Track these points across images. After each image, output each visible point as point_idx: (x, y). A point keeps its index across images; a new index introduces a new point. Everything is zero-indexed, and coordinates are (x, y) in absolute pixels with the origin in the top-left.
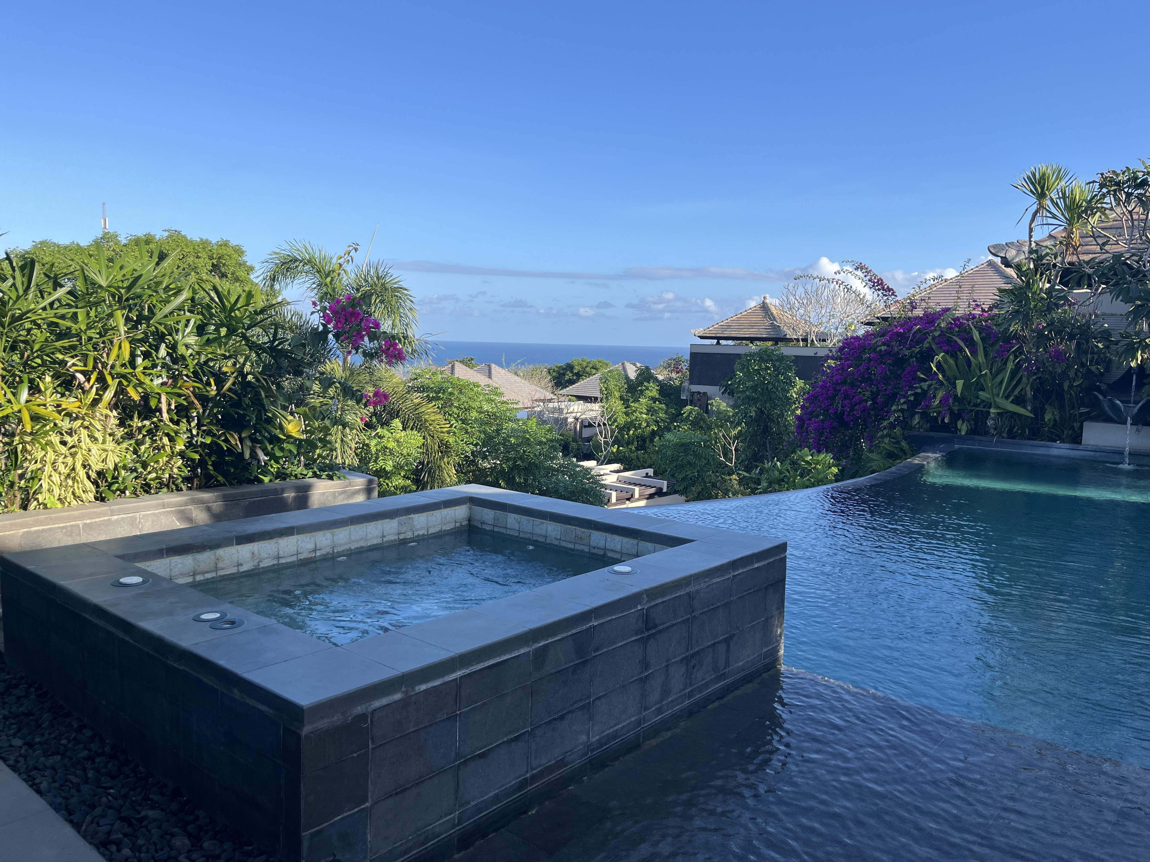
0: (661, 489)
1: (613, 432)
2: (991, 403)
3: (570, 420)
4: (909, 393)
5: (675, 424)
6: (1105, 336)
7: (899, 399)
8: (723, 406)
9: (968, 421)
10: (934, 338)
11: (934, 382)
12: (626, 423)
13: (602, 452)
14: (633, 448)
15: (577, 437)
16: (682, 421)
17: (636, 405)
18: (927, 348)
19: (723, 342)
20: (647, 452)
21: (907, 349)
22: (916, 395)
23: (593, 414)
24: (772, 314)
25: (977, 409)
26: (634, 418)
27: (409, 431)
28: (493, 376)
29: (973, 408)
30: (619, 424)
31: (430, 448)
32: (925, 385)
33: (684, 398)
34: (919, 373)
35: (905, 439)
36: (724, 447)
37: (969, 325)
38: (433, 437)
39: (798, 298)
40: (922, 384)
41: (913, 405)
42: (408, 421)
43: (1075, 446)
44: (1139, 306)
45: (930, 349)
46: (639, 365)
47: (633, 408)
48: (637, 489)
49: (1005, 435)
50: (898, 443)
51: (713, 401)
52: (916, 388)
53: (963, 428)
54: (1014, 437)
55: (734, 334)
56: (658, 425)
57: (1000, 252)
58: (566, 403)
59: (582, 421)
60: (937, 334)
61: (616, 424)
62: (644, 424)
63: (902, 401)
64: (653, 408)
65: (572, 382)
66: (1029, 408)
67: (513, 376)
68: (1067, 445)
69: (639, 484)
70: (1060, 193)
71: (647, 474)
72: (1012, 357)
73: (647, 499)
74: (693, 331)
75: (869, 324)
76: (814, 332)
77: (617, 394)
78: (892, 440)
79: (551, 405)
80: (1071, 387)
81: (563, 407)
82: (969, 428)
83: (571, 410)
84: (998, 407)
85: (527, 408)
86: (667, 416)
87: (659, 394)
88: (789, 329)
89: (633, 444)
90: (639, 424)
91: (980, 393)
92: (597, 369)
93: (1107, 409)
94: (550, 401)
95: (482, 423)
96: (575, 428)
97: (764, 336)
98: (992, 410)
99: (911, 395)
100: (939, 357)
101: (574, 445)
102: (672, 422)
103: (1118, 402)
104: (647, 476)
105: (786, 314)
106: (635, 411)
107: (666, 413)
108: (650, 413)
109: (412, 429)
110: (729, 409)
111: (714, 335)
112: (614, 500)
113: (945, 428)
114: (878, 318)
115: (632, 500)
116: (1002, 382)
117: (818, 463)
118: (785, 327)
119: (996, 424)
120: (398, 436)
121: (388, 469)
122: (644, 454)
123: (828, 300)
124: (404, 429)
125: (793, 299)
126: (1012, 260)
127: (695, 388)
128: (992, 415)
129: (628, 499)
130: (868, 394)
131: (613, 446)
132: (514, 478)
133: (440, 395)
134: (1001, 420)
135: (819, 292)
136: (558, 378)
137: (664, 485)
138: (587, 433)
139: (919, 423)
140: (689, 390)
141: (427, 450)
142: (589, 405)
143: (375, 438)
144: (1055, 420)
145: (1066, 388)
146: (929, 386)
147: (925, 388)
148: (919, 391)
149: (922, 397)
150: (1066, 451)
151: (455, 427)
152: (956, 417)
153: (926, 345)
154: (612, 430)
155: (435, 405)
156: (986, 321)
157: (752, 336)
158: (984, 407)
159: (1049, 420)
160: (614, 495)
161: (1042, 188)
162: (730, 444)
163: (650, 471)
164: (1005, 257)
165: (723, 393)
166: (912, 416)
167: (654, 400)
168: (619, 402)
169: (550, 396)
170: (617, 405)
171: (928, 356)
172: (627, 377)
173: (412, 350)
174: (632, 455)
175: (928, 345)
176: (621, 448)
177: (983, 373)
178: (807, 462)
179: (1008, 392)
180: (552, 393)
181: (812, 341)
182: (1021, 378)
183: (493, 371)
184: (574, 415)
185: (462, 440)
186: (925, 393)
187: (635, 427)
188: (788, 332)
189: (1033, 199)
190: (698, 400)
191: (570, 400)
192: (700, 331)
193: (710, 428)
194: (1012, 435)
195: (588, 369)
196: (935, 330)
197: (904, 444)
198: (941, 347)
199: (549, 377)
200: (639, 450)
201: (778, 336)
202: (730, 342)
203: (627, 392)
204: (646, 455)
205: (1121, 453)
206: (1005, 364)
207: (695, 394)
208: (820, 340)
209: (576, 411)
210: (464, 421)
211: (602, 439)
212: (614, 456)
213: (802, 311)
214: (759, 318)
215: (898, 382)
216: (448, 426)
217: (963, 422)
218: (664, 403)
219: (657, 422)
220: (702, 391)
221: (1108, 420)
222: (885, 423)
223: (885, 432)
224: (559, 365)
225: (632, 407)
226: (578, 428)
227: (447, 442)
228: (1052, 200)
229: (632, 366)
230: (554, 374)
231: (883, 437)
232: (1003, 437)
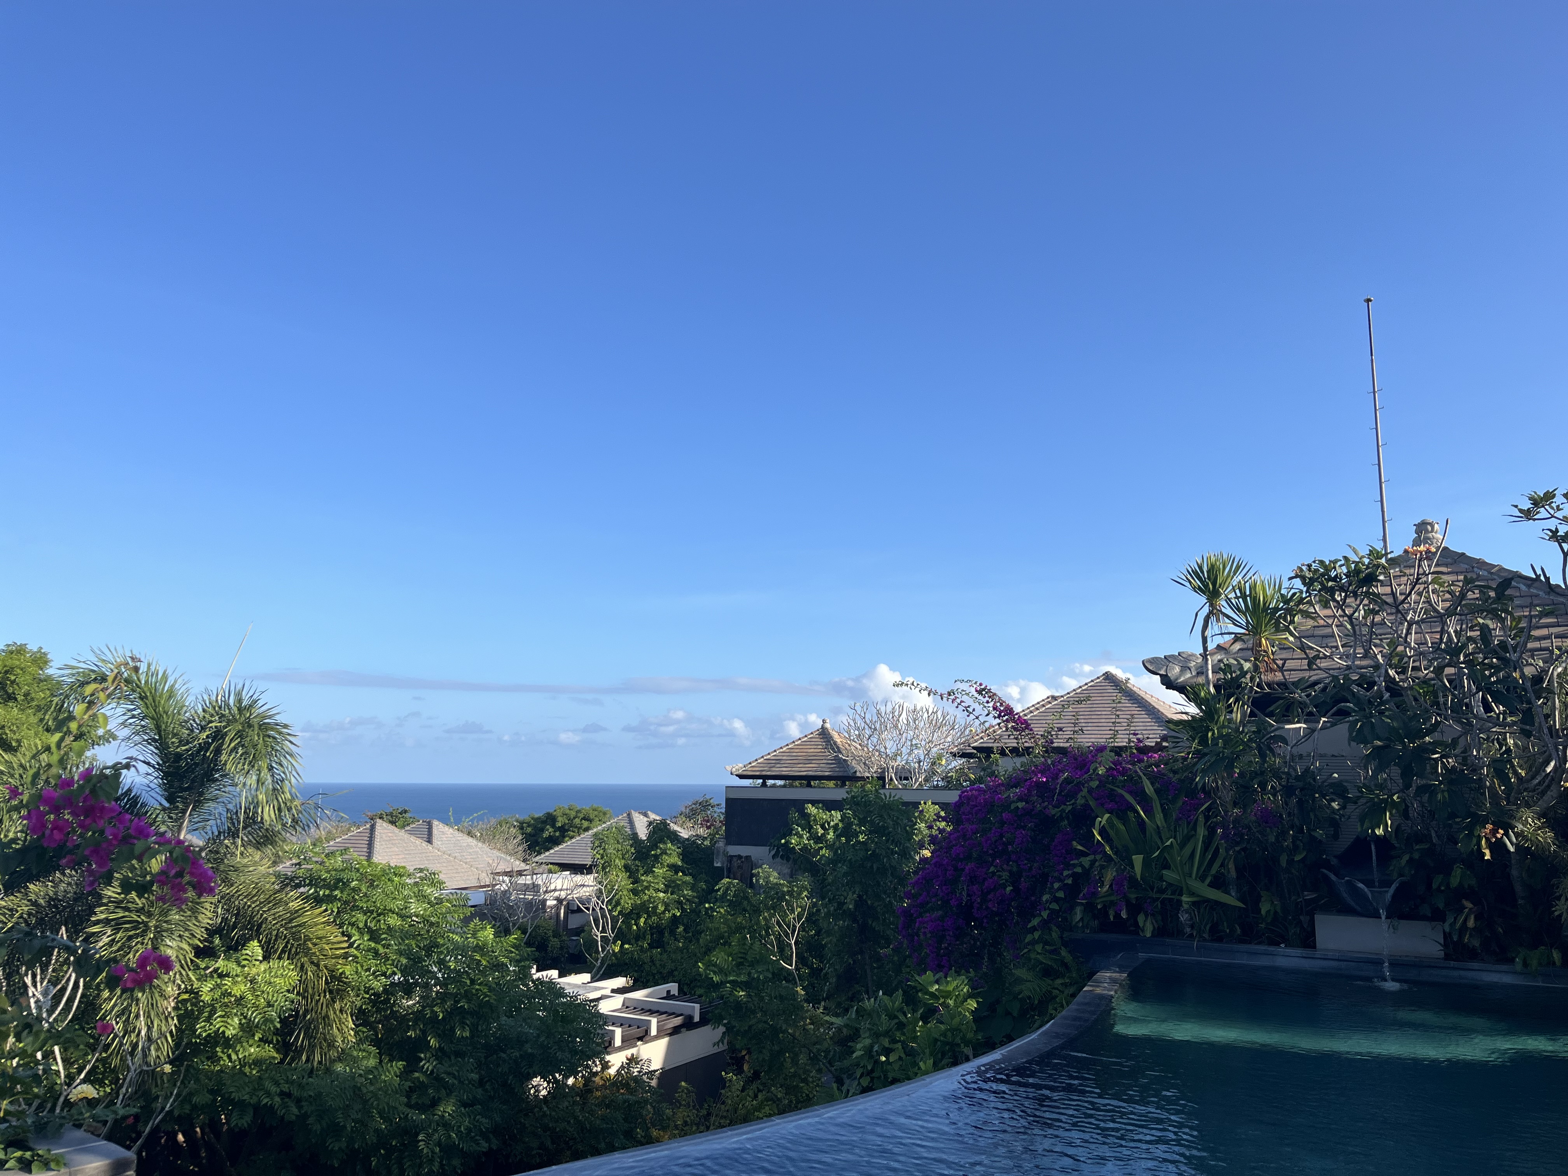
0: (691, 1017)
1: (614, 920)
2: (1182, 888)
3: (551, 903)
4: (1066, 873)
5: (707, 905)
6: (1339, 790)
7: (1052, 884)
8: (774, 878)
9: (1153, 915)
10: (1090, 791)
11: (1098, 857)
12: (635, 907)
13: (597, 952)
14: (646, 945)
15: (560, 928)
16: (716, 900)
17: (649, 878)
18: (1082, 806)
19: (770, 782)
20: (666, 951)
21: (1055, 807)
22: (1074, 875)
23: (585, 892)
24: (835, 743)
25: (1164, 896)
26: (646, 898)
27: (274, 963)
28: (434, 840)
29: (1158, 896)
30: (623, 908)
31: (310, 986)
32: (1086, 861)
33: (719, 865)
34: (1074, 843)
35: (1065, 944)
36: (779, 939)
37: (1136, 772)
38: (317, 965)
39: (868, 722)
40: (1082, 859)
41: (1072, 891)
42: (276, 940)
43: (1308, 952)
44: (1379, 747)
45: (1086, 806)
46: (653, 816)
47: (645, 883)
48: (654, 1022)
49: (1206, 936)
50: (1055, 952)
51: (760, 871)
52: (1074, 866)
53: (1147, 926)
54: (1220, 940)
55: (785, 771)
56: (683, 909)
57: (1160, 670)
58: (545, 876)
59: (568, 903)
60: (1094, 784)
61: (619, 908)
62: (661, 908)
63: (1056, 885)
64: (674, 882)
65: (554, 841)
66: (1233, 894)
67: (466, 837)
68: (1298, 952)
69: (657, 1012)
70: (1238, 591)
71: (668, 992)
72: (1201, 819)
73: (670, 1035)
74: (729, 768)
75: (964, 755)
76: (893, 768)
77: (619, 863)
78: (1047, 947)
79: (521, 880)
80: (1290, 862)
81: (540, 882)
82: (1156, 926)
83: (552, 887)
84: (1192, 894)
85: (484, 886)
86: (695, 894)
87: (682, 860)
88: (858, 764)
89: (644, 938)
90: (652, 908)
91: (1164, 872)
92: (590, 820)
93: (1345, 895)
94: (520, 873)
95: (405, 935)
96: (558, 914)
97: (827, 774)
98: (1185, 898)
99: (1068, 876)
100: (1103, 819)
101: (555, 942)
102: (702, 903)
103: (1361, 885)
104: (669, 996)
105: (854, 743)
106: (647, 888)
107: (692, 889)
108: (670, 890)
109: (280, 958)
110: (782, 882)
111: (758, 773)
112: (618, 1042)
113: (1119, 926)
114: (974, 748)
115: (647, 1038)
116: (1192, 855)
117: (948, 995)
118: (854, 761)
119: (1191, 919)
120: (254, 971)
121: (230, 1032)
122: (661, 954)
123: (908, 724)
124: (266, 958)
125: (863, 724)
126: (1177, 679)
127: (734, 850)
128: (1185, 906)
129: (640, 1039)
130: (1005, 875)
131: (614, 942)
132: (452, 1030)
133: (336, 893)
134: (1199, 912)
135: (896, 714)
136: (534, 836)
137: (696, 1010)
138: (574, 922)
139: (1082, 919)
140: (725, 853)
141: (306, 990)
142: (579, 879)
143: (212, 977)
144: (1276, 912)
145: (1284, 864)
146: (1093, 862)
147: (1087, 865)
148: (1079, 870)
149: (1082, 878)
150: (1296, 959)
151: (357, 948)
152: (1135, 909)
153: (1080, 801)
154: (612, 917)
155: (326, 910)
156: (1157, 766)
157: (810, 773)
158: (1173, 893)
159: (1268, 912)
160: (618, 1032)
161: (1214, 584)
162: (787, 935)
163: (673, 987)
164: (1166, 675)
165: (774, 857)
166: (1072, 908)
167: (674, 868)
168: (623, 875)
169: (519, 865)
170: (621, 880)
171: (1085, 818)
172: (635, 835)
173: (293, 820)
174: (643, 956)
175: (1083, 801)
176: (627, 946)
177: (1168, 843)
178: (933, 995)
179: (1202, 870)
180: (524, 861)
181: (891, 779)
182: (1217, 849)
183: (435, 831)
184: (557, 894)
185: (368, 970)
186: (1087, 872)
187: (648, 913)
188: (858, 768)
189: (1203, 599)
190: (739, 867)
191: (550, 872)
192: (739, 767)
193: (757, 911)
194: (1217, 935)
195: (577, 821)
196: (1091, 779)
197: (1064, 952)
198: (1102, 805)
199: (520, 837)
200: (654, 948)
201: (845, 774)
202: (780, 783)
203: (635, 859)
204: (665, 956)
205: (1379, 963)
206: (1195, 828)
207: (735, 859)
208: (901, 778)
209: (559, 887)
210: (374, 936)
211: (598, 934)
212: (616, 959)
213: (874, 740)
214: (817, 749)
215: (1047, 856)
216: (346, 945)
217: (1146, 917)
218: (690, 874)
219: (680, 903)
220: (744, 854)
221: (1346, 910)
222: (1035, 922)
223: (1037, 935)
224: (536, 816)
225: (643, 881)
226: (562, 915)
227: (341, 974)
228: (1228, 600)
229: (642, 817)
230: (529, 830)
231: (1034, 942)
232: (1205, 940)
